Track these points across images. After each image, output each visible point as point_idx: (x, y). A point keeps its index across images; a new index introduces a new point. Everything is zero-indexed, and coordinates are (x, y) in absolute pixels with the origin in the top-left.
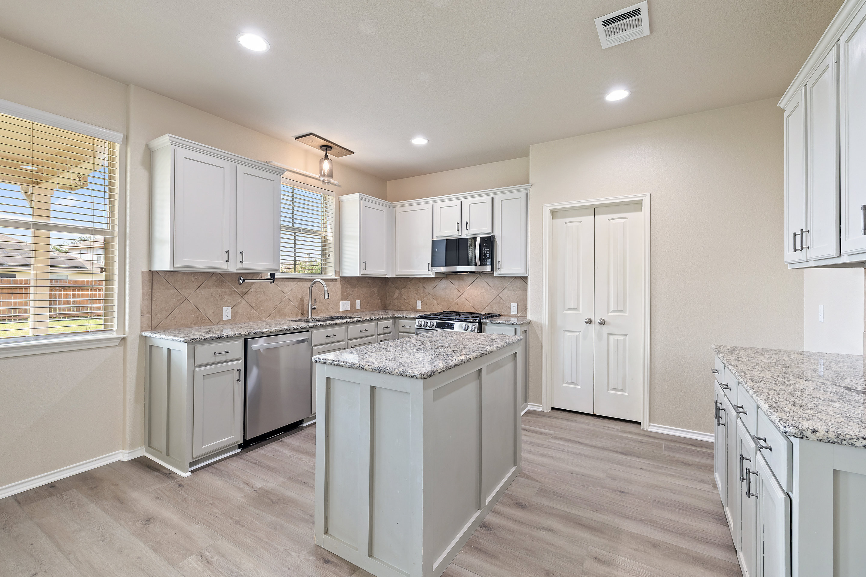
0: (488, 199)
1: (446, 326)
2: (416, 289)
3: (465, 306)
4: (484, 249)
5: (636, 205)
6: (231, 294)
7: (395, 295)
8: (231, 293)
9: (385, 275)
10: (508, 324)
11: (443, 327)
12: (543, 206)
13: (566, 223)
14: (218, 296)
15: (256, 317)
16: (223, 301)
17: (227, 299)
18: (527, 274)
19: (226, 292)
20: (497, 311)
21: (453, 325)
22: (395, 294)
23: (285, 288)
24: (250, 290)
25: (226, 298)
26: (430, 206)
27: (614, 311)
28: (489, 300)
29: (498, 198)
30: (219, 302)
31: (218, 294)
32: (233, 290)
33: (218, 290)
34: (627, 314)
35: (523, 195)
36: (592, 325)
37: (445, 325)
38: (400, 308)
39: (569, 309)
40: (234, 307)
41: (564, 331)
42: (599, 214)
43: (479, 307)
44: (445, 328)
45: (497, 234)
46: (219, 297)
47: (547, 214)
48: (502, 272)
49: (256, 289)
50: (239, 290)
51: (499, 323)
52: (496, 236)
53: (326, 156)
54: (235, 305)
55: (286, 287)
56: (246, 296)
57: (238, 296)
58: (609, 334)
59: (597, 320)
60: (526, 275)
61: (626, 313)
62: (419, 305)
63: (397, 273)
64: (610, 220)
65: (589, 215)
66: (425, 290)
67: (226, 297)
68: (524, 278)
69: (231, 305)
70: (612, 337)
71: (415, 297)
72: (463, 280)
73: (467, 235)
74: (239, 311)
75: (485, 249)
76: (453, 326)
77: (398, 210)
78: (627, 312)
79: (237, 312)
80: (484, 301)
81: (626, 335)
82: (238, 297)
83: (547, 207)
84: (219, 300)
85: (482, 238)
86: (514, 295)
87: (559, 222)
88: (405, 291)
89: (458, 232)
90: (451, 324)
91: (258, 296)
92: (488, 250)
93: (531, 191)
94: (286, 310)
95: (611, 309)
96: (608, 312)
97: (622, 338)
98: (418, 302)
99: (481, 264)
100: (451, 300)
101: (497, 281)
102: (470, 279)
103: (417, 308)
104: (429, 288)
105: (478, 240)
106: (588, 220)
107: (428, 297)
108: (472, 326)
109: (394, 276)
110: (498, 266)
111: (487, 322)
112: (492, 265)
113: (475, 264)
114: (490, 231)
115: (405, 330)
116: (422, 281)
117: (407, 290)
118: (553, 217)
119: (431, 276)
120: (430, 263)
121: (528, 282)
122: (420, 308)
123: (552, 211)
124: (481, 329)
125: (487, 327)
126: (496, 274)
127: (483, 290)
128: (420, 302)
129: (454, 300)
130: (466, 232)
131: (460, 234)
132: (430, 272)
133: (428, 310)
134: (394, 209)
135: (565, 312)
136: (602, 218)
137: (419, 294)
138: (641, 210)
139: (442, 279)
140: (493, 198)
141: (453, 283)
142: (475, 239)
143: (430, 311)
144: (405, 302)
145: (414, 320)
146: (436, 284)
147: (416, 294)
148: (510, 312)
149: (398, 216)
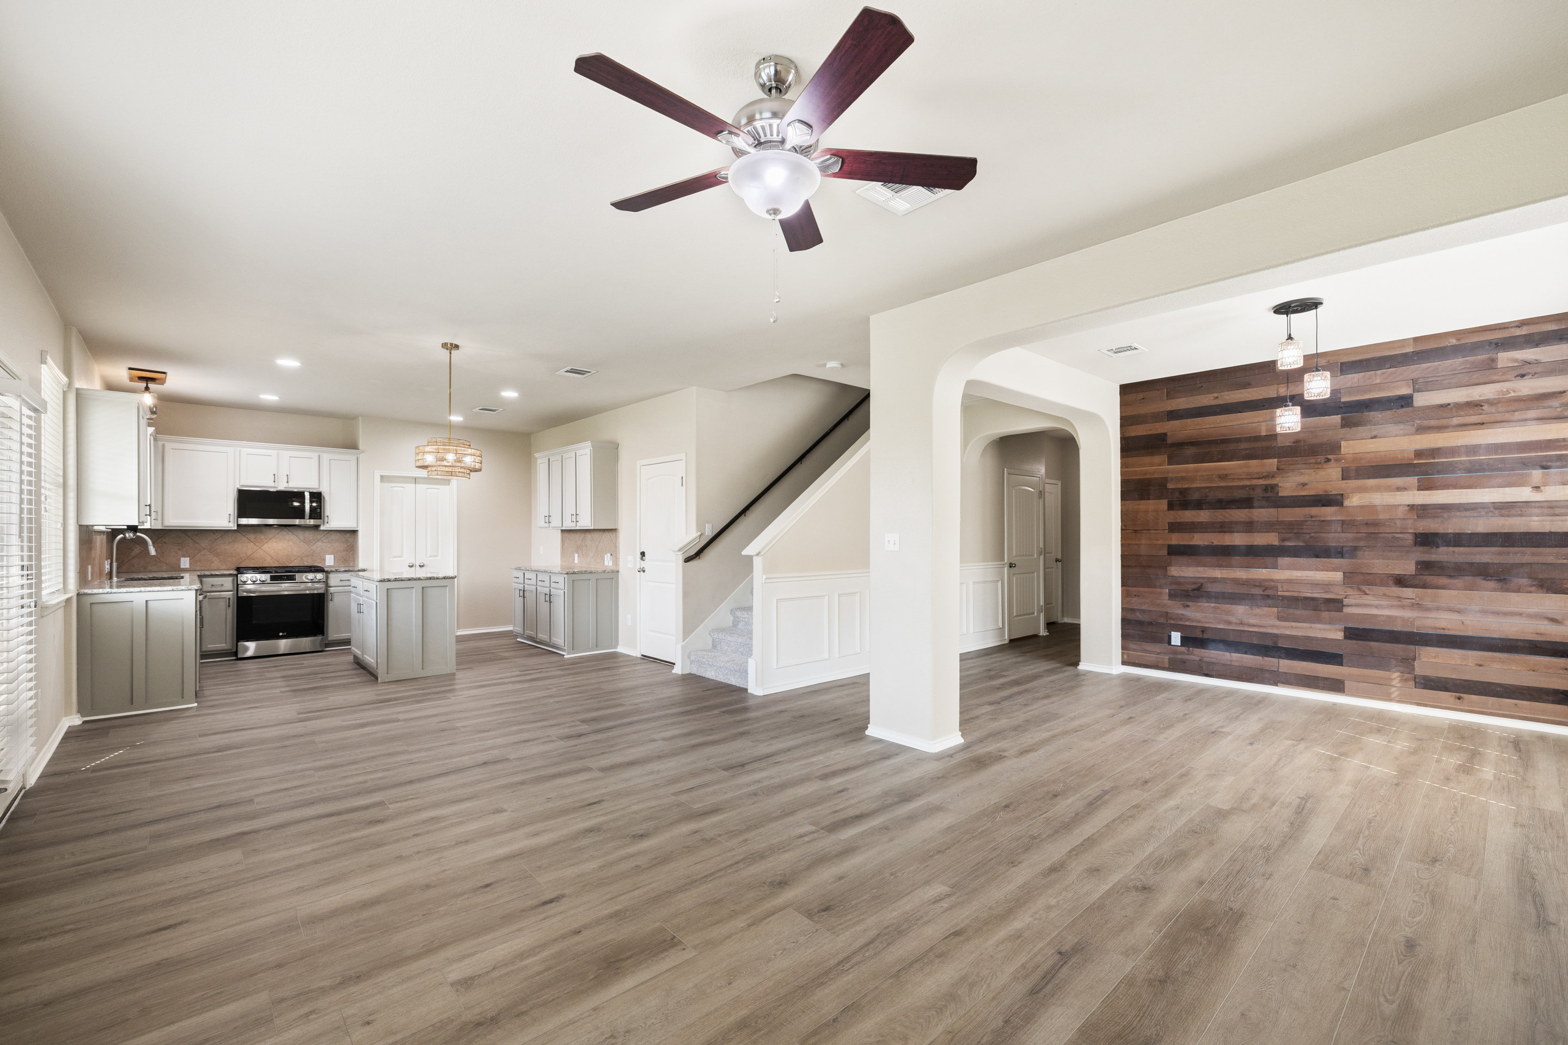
0: (315, 455)
3: (265, 560)
4: (313, 503)
5: (446, 482)
11: (282, 581)
12: (373, 472)
13: (390, 488)
21: (294, 577)
26: (230, 450)
27: (431, 556)
28: (299, 553)
29: (325, 457)
34: (439, 558)
35: (354, 458)
36: (413, 568)
37: (283, 578)
39: (394, 557)
42: (419, 483)
44: (285, 581)
45: (324, 490)
47: (378, 479)
48: (331, 526)
51: (346, 571)
52: (324, 492)
53: (146, 389)
59: (418, 564)
60: (357, 529)
61: (437, 557)
62: (183, 563)
63: (167, 524)
64: (427, 488)
65: (412, 483)
66: (196, 545)
68: (354, 532)
71: (177, 553)
72: (261, 532)
73: (285, 487)
75: (315, 503)
77: (169, 446)
80: (292, 554)
83: (378, 472)
85: (311, 493)
86: (331, 548)
87: (386, 485)
89: (275, 484)
90: (292, 577)
92: (319, 505)
93: (361, 457)
95: (429, 554)
96: (426, 558)
98: (182, 559)
99: (310, 518)
100: (242, 555)
101: (309, 535)
102: (272, 532)
103: (182, 567)
104: (205, 543)
105: (307, 495)
106: (410, 487)
107: (203, 552)
108: (320, 576)
109: (159, 527)
110: (326, 521)
111: (332, 571)
112: (321, 519)
113: (303, 518)
114: (316, 486)
115: (214, 589)
116: (189, 534)
117: (160, 545)
118: (382, 481)
119: (233, 529)
120: (232, 513)
121: (357, 536)
122: (187, 566)
123: (382, 477)
124: (327, 578)
125: (331, 576)
126: (322, 528)
127: (291, 544)
128: (188, 559)
129: (248, 555)
130: (286, 485)
131: (276, 486)
132: (229, 525)
133: (203, 568)
134: (161, 443)
135: (391, 559)
136: (421, 487)
137: (184, 549)
138: (450, 485)
139: (228, 531)
140: (319, 456)
141: (248, 538)
142: (304, 493)
143: (207, 569)
144: (156, 560)
145: (232, 577)
146: (219, 538)
147: (179, 549)
148: (325, 564)
149: (169, 454)
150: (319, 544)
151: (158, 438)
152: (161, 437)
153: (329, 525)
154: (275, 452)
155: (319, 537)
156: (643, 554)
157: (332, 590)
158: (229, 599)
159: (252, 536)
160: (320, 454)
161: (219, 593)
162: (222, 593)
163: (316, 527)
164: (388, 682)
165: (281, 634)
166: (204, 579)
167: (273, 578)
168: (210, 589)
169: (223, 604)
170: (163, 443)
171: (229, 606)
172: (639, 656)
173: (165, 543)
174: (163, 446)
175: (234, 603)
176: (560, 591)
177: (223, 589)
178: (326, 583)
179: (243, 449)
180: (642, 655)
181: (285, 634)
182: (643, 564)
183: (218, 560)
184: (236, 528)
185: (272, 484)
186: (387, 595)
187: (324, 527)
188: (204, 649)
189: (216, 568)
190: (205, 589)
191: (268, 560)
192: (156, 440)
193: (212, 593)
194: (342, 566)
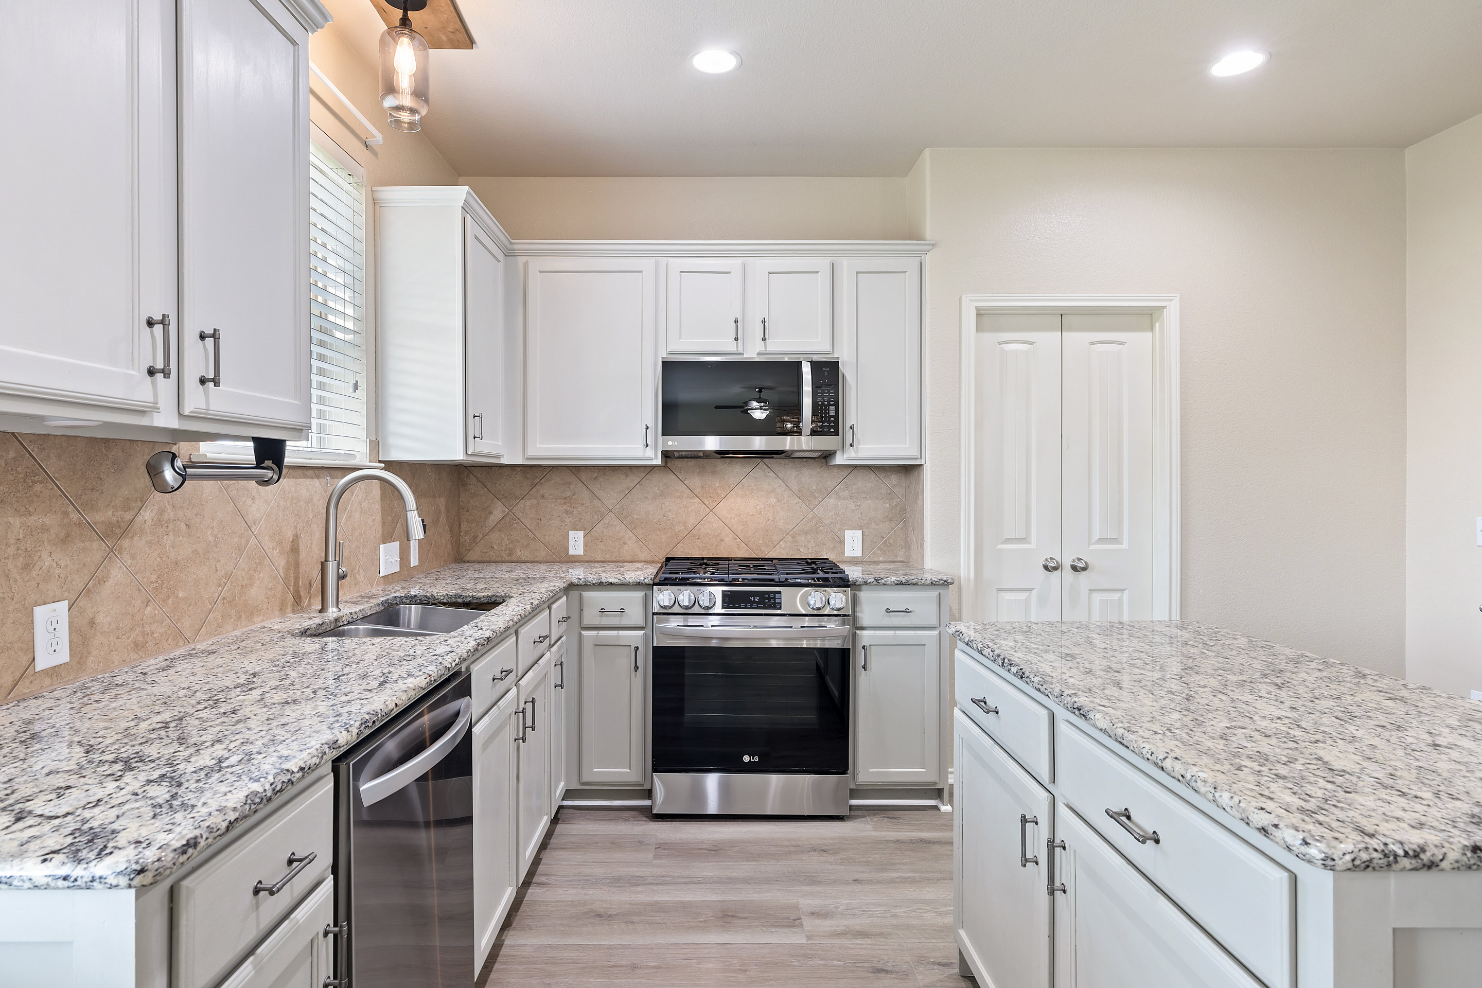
0: (823, 264)
1: (755, 602)
2: (565, 498)
3: (722, 540)
4: (820, 393)
5: (1143, 318)
6: (65, 540)
7: (492, 517)
8: (68, 535)
9: (498, 457)
11: (749, 605)
12: (960, 299)
13: (1000, 343)
14: (11, 550)
15: (161, 634)
16: (34, 573)
17: (50, 567)
18: (921, 458)
19: (45, 529)
20: (810, 550)
21: (777, 596)
22: (491, 513)
23: (249, 501)
24: (139, 518)
25: (47, 562)
26: (646, 264)
27: (1101, 541)
28: (788, 524)
29: (847, 266)
30: (16, 581)
31: (12, 541)
32: (74, 516)
33: (11, 520)
34: (1124, 546)
35: (911, 265)
36: (1057, 573)
37: (752, 599)
38: (510, 555)
39: (1008, 540)
40: (82, 602)
41: (999, 590)
42: (1070, 329)
43: (761, 542)
44: (755, 605)
45: (844, 355)
46: (16, 556)
47: (970, 319)
48: (861, 454)
49: (162, 511)
50: (98, 517)
51: (901, 583)
52: (843, 363)
53: (404, 24)
54: (86, 591)
55: (253, 499)
56: (126, 543)
57: (95, 545)
58: (1091, 590)
59: (1067, 563)
60: (918, 462)
61: (1122, 544)
62: (576, 543)
63: (531, 453)
64: (1091, 344)
65: (1053, 328)
66: (596, 502)
67: (45, 554)
68: (913, 470)
69: (66, 594)
70: (1097, 597)
71: (562, 521)
72: (714, 473)
73: (758, 354)
74: (101, 619)
75: (823, 392)
76: (777, 601)
77: (534, 263)
78: (1124, 541)
79: (92, 623)
80: (775, 527)
81: (1122, 590)
82: (97, 549)
83: (970, 300)
84: (15, 574)
85: (815, 365)
86: (853, 511)
87: (990, 338)
88: (528, 503)
89: (737, 344)
90: (772, 596)
91: (168, 540)
92: (832, 397)
93: (930, 259)
94: (254, 591)
95: (1096, 536)
96: (1090, 544)
97: (1116, 596)
98: (572, 534)
99: (814, 433)
100: (678, 528)
101: (809, 477)
102: (736, 471)
103: (572, 552)
105: (806, 370)
106: (1048, 339)
107: (606, 520)
108: (838, 598)
109: (519, 461)
110: (848, 441)
111: (866, 583)
112: (836, 433)
113: (798, 432)
114: (828, 348)
115: (605, 621)
116: (584, 476)
117: (534, 501)
118: (979, 328)
119: (654, 462)
120: (652, 424)
121: (920, 482)
122: (580, 551)
123: (980, 314)
124: (855, 601)
125: (865, 595)
126: (840, 459)
127: (773, 500)
129: (690, 527)
130: (760, 345)
131: (740, 350)
132: (650, 453)
133: (607, 557)
134: (521, 260)
135: (1000, 546)
136: (1077, 339)
137: (575, 512)
138: (1152, 329)
139: (650, 469)
140: (833, 264)
141: (685, 482)
142: (799, 364)
143: (613, 558)
144: (528, 536)
145: (642, 590)
146: (632, 485)
147: (567, 512)
148: (843, 553)
149: (536, 283)
150: (831, 501)
151: (515, 247)
152: (520, 244)
153: (856, 452)
154: (739, 261)
155: (830, 484)
157: (866, 637)
158: (637, 649)
159: (695, 482)
160: (834, 260)
161: (614, 633)
162: (622, 633)
163: (827, 456)
165: (746, 758)
166: (586, 594)
167: (730, 600)
168: (597, 622)
169: (624, 661)
170: (524, 259)
171: (636, 668)
174: (526, 265)
175: (646, 661)
177: (625, 622)
178: (849, 617)
179: (671, 259)
183: (634, 538)
184: (658, 461)
185: (731, 346)
187: (846, 456)
188: (586, 778)
189: (629, 558)
190: (587, 621)
191: (727, 540)
192: (509, 253)
193: (602, 633)
194: (881, 559)
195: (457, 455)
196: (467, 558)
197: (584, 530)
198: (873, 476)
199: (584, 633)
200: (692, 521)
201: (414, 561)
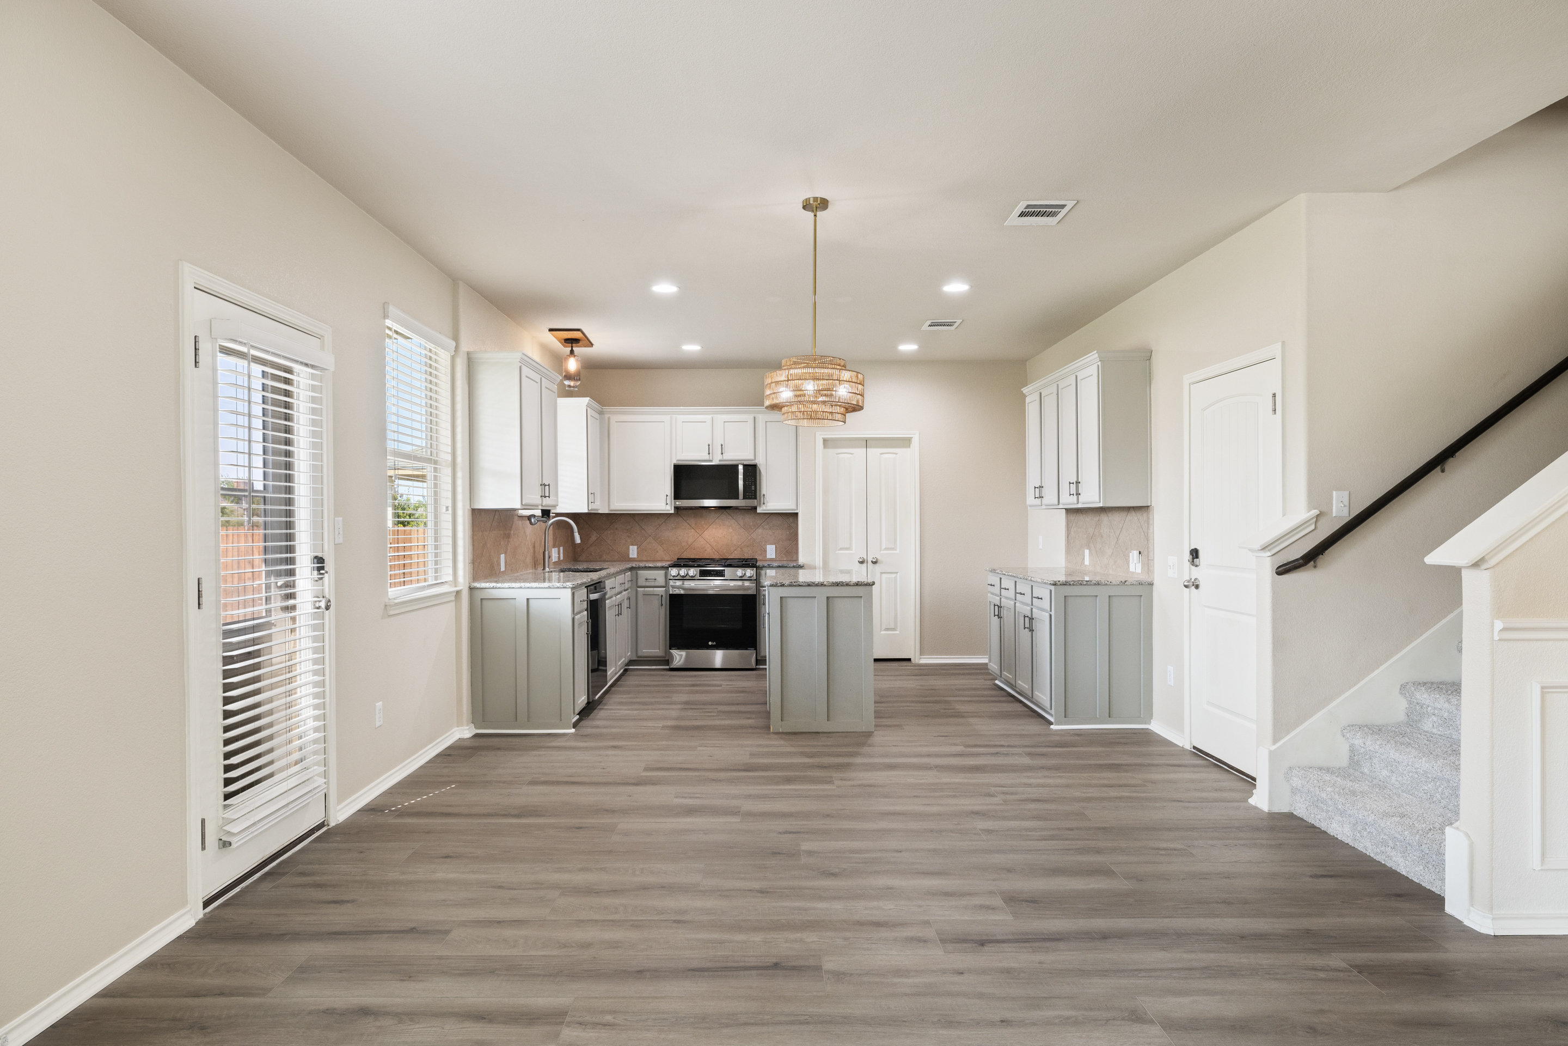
0: (750, 418)
1: (713, 575)
2: (628, 530)
3: (706, 550)
4: (747, 479)
5: (905, 442)
7: (591, 539)
9: (597, 510)
10: (790, 567)
11: (710, 576)
12: (815, 434)
13: (837, 454)
18: (797, 509)
19: (501, 535)
20: (750, 555)
21: (724, 572)
22: (590, 537)
26: (666, 418)
27: (886, 549)
28: (739, 542)
29: (761, 419)
32: (504, 531)
34: (898, 552)
36: (865, 565)
37: (712, 573)
38: (600, 558)
39: (841, 549)
40: (505, 555)
42: (871, 447)
43: (726, 552)
45: (760, 461)
46: (499, 541)
47: (819, 443)
48: (768, 508)
52: (760, 465)
53: (572, 352)
56: (510, 540)
58: (882, 573)
59: (870, 559)
60: (796, 512)
62: (633, 552)
63: (612, 507)
64: (881, 454)
65: (861, 447)
66: (643, 531)
68: (793, 516)
69: (504, 552)
70: (884, 576)
71: (626, 541)
72: (702, 517)
73: (720, 461)
75: (749, 479)
77: (614, 418)
78: (898, 550)
80: (732, 544)
81: (897, 573)
83: (819, 436)
85: (745, 466)
86: (771, 535)
87: (831, 452)
88: (609, 532)
89: (710, 456)
90: (722, 572)
92: (754, 481)
95: (884, 547)
96: (881, 551)
97: (894, 576)
98: (631, 547)
99: (746, 497)
100: (683, 544)
101: (749, 519)
102: (712, 516)
103: (631, 556)
104: (650, 529)
105: (741, 468)
106: (860, 452)
107: (648, 540)
108: (749, 572)
109: (607, 512)
110: (763, 501)
111: (766, 566)
112: (755, 498)
113: (737, 498)
114: (752, 457)
115: (648, 584)
116: (636, 518)
117: (612, 531)
118: (825, 448)
119: (671, 512)
120: (669, 494)
121: (798, 520)
122: (635, 556)
123: (825, 441)
124: (758, 575)
125: (764, 572)
126: (759, 511)
127: (730, 530)
128: (636, 547)
129: (689, 543)
130: (720, 457)
131: (711, 459)
132: (668, 507)
133: (649, 559)
134: (607, 416)
135: (837, 552)
136: (874, 452)
137: (632, 537)
138: (910, 447)
139: (668, 515)
140: (755, 418)
141: (688, 521)
142: (737, 466)
143: (652, 560)
144: (609, 548)
145: (664, 570)
146: (661, 523)
147: (628, 537)
148: (766, 556)
149: (614, 427)
150: (760, 531)
151: (604, 410)
152: (606, 409)
153: (766, 507)
154: (710, 417)
155: (758, 522)
156: (1195, 554)
157: (764, 590)
158: (662, 596)
159: (692, 521)
160: (756, 415)
161: (652, 589)
162: (655, 589)
163: (754, 509)
164: (783, 733)
165: (710, 643)
166: (639, 572)
167: (702, 573)
168: (644, 584)
169: (656, 602)
171: (662, 605)
172: (1188, 747)
173: (616, 529)
174: (609, 418)
175: (666, 601)
176: (1044, 613)
177: (657, 584)
178: (757, 580)
179: (678, 416)
180: (1194, 748)
181: (715, 643)
182: (1196, 573)
183: (662, 549)
184: (673, 511)
185: (706, 458)
186: (781, 606)
187: (761, 509)
188: (640, 654)
189: (660, 559)
190: (639, 584)
191: (708, 550)
192: (601, 413)
193: (646, 589)
194: (785, 559)
195: (585, 511)
196: (579, 560)
197: (637, 545)
198: (780, 518)
199: (639, 589)
200: (690, 541)
201: (562, 558)
